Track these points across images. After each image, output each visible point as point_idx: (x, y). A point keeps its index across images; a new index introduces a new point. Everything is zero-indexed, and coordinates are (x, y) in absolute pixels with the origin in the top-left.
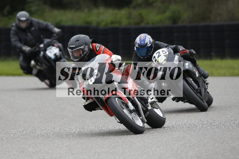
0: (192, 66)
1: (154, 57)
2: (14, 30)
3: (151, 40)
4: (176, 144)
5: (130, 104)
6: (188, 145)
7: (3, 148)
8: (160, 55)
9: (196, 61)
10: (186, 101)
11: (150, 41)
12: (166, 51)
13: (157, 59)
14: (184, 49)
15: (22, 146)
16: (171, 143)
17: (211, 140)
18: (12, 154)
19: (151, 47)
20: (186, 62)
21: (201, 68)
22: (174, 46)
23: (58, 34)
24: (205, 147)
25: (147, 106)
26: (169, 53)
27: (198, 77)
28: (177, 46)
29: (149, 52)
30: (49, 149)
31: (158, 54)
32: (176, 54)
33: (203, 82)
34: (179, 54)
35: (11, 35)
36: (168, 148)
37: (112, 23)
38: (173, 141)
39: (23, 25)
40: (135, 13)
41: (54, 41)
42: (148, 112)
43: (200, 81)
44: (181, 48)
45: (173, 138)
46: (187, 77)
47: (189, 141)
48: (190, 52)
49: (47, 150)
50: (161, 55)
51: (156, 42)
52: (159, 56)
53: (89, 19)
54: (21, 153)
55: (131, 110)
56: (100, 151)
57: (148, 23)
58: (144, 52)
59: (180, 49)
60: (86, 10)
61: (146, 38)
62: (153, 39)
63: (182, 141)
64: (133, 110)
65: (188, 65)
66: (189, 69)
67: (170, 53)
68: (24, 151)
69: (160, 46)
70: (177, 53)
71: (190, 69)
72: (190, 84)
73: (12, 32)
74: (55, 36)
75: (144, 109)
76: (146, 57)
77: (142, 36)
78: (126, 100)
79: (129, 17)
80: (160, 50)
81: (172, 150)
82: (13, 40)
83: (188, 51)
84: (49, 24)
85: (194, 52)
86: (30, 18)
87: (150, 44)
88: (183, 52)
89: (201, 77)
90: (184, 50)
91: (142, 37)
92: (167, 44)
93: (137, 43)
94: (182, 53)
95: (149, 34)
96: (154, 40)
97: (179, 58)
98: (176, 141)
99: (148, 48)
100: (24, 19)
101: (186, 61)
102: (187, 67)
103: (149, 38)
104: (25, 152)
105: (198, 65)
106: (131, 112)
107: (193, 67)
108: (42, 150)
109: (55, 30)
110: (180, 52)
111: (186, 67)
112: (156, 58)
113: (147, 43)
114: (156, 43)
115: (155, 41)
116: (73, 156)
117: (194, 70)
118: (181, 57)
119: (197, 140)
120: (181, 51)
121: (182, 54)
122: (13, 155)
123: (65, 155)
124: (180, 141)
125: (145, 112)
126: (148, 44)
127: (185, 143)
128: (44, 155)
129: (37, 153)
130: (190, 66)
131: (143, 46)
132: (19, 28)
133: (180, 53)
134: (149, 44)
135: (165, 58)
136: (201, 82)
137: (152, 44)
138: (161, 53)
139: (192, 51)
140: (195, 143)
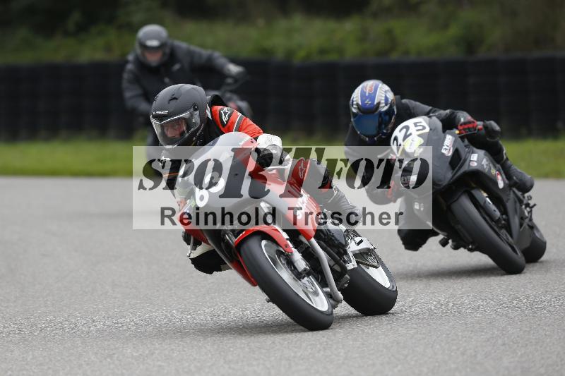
0: (487, 163)
1: (396, 139)
2: (131, 72)
3: (391, 96)
4: (472, 338)
5: (297, 257)
6: (500, 341)
7: (65, 347)
8: (408, 133)
9: (501, 150)
10: (470, 247)
11: (386, 99)
12: (424, 124)
13: (402, 144)
14: (469, 118)
15: (109, 343)
16: (460, 338)
17: (554, 331)
18: (85, 361)
19: (389, 112)
20: (473, 153)
21: (516, 167)
22: (448, 111)
23: (236, 78)
24: (541, 347)
25: (345, 261)
26: (431, 129)
27: (503, 188)
28: (453, 113)
29: (383, 126)
30: (172, 349)
31: (404, 130)
32: (448, 131)
33: (515, 202)
34: (457, 132)
35: (125, 84)
36: (454, 348)
37: (323, 51)
38: (466, 333)
39: (154, 59)
40: (377, 28)
41: (228, 95)
42: (347, 276)
43: (509, 199)
44: (464, 117)
45: (466, 324)
46: (473, 188)
47: (504, 332)
48: (486, 127)
49: (167, 353)
50: (411, 134)
51: (404, 101)
52: (406, 137)
53: (268, 44)
54: (105, 359)
55: (300, 271)
56: (293, 354)
57: (407, 53)
58: (371, 125)
59: (460, 120)
60: (261, 22)
61: (377, 92)
62: (395, 94)
63: (486, 333)
64: (305, 270)
65: (477, 159)
66: (480, 169)
67: (434, 130)
68: (114, 354)
69: (412, 111)
70: (451, 129)
71: (482, 170)
72: (480, 205)
73: (126, 76)
74: (229, 84)
75: (337, 268)
76: (375, 138)
77: (369, 85)
78: (287, 246)
79: (363, 37)
80: (410, 123)
81: (463, 354)
82: (128, 94)
83: (480, 124)
84: (217, 54)
85: (497, 128)
86: (170, 41)
87: (386, 105)
88: (466, 127)
89: (511, 189)
90: (470, 122)
91: (368, 88)
92: (430, 108)
93: (355, 103)
94: (464, 129)
95: (385, 82)
96: (398, 97)
97: (455, 142)
98: (472, 331)
99: (383, 115)
100: (154, 43)
101: (475, 149)
102: (475, 164)
103: (386, 92)
104: (116, 356)
105: (507, 159)
106: (299, 275)
107: (491, 165)
108: (157, 352)
109: (229, 70)
110: (460, 128)
111: (471, 164)
112: (400, 140)
113: (379, 103)
114: (403, 104)
115: (402, 98)
116: (230, 368)
117: (494, 172)
118: (459, 139)
119: (521, 330)
120: (461, 125)
121: (463, 131)
122: (88, 364)
123: (209, 364)
124: (482, 332)
125: (338, 276)
126: (381, 105)
127: (494, 336)
128: (159, 363)
129: (144, 360)
130: (482, 161)
131: (369, 111)
132: (142, 65)
133: (457, 129)
134: (384, 105)
135: (421, 141)
136: (510, 201)
137: (391, 106)
138: (413, 130)
139: (490, 124)
140: (518, 337)
